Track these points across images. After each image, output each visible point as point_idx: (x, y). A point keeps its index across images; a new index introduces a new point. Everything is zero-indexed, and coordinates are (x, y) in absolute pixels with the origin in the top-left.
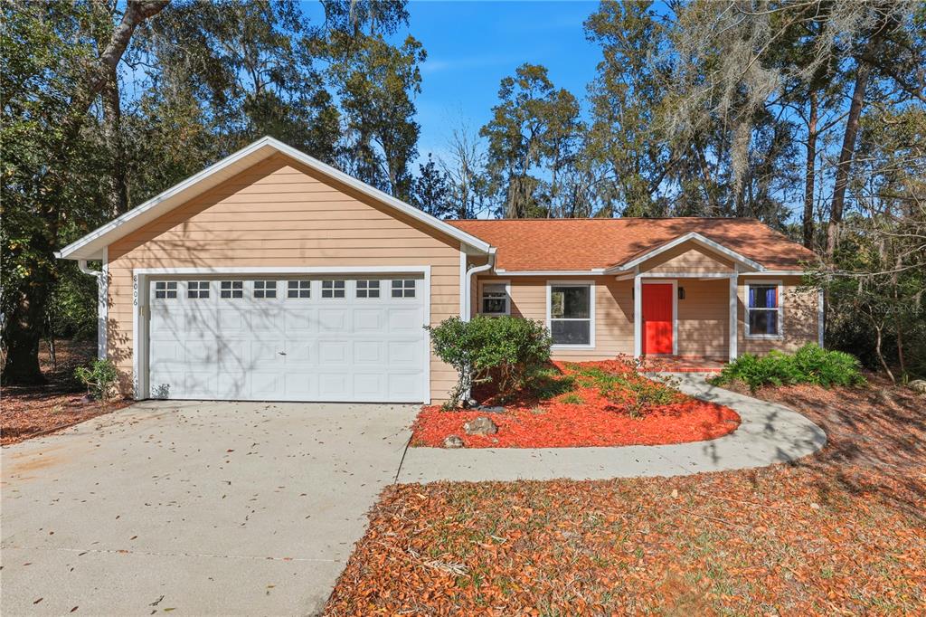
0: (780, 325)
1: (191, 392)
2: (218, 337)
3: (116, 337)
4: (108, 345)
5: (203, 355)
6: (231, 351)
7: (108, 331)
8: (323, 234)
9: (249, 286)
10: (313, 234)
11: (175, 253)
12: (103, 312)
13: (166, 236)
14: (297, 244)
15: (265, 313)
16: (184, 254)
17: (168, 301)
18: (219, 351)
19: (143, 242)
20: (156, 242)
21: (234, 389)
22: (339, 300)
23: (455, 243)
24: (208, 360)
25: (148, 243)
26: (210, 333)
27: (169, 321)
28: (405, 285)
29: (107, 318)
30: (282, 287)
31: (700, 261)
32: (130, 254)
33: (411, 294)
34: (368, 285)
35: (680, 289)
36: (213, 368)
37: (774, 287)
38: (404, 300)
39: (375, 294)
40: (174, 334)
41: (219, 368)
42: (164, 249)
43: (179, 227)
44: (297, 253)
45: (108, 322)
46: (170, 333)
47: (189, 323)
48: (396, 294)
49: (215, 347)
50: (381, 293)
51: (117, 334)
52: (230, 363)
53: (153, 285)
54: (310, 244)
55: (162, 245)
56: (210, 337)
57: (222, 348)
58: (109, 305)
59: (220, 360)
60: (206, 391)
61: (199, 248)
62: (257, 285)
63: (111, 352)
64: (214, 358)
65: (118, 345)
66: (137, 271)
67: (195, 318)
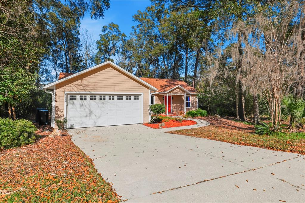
0: (191, 105)
1: (81, 125)
2: (90, 110)
3: (58, 111)
4: (55, 114)
5: (85, 115)
6: (93, 113)
7: (55, 110)
8: (119, 85)
9: (98, 97)
10: (117, 85)
11: (79, 88)
12: (53, 104)
13: (76, 83)
14: (113, 87)
15: (103, 103)
16: (82, 88)
17: (74, 101)
18: (90, 113)
19: (69, 84)
20: (72, 84)
21: (94, 123)
22: (122, 100)
23: (148, 88)
24: (87, 116)
25: (70, 84)
26: (87, 109)
27: (74, 106)
28: (136, 97)
29: (55, 106)
30: (107, 97)
31: (179, 91)
32: (64, 87)
33: (138, 99)
34: (128, 97)
35: (172, 97)
36: (88, 118)
37: (189, 97)
38: (136, 100)
39: (130, 99)
40: (76, 109)
41: (90, 118)
42: (75, 86)
43: (80, 81)
44: (113, 89)
45: (55, 107)
46: (75, 109)
47: (81, 106)
48: (135, 99)
49: (89, 112)
50: (131, 99)
51: (59, 110)
52: (93, 116)
53: (69, 96)
54: (116, 87)
55: (75, 85)
56: (87, 110)
57: (91, 113)
58: (56, 102)
59: (90, 116)
60: (86, 125)
61: (86, 86)
62: (100, 97)
63: (56, 116)
64: (88, 115)
65: (59, 113)
66: (66, 93)
67: (83, 105)
